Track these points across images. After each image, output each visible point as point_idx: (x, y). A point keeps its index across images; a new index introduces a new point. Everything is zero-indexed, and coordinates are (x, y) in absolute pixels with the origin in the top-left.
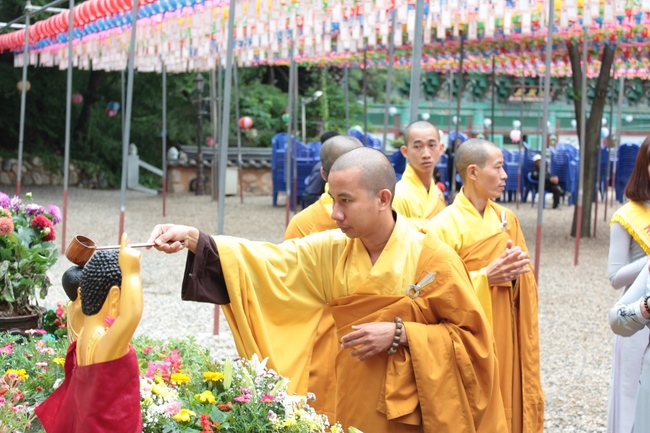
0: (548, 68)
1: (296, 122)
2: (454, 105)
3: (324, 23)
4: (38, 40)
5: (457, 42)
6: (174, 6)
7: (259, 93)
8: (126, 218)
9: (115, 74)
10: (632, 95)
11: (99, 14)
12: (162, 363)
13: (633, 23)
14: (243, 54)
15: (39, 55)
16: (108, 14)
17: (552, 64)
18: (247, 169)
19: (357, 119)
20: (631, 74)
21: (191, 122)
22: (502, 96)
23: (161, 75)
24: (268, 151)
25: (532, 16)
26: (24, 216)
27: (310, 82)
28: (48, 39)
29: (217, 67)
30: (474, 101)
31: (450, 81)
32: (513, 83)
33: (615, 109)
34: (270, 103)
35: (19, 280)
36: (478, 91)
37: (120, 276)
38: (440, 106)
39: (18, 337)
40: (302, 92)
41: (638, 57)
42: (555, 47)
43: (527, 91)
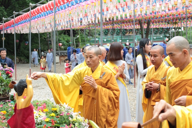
0: (134, 27)
1: (73, 44)
2: (112, 37)
3: (78, 18)
4: (6, 27)
5: (112, 21)
6: (40, 16)
7: (63, 37)
8: (31, 71)
9: (27, 34)
10: (155, 32)
11: (21, 19)
12: (41, 107)
13: (154, 14)
14: (58, 27)
15: (7, 31)
16: (24, 19)
17: (135, 26)
18: (61, 56)
19: (88, 42)
20: (155, 27)
21: (47, 45)
22: (124, 34)
23: (38, 34)
24: (66, 51)
25: (130, 14)
26: (4, 71)
27: (76, 33)
28: (9, 26)
29: (52, 31)
30: (117, 36)
31: (111, 31)
32: (126, 31)
33: (151, 36)
34: (66, 39)
35: (3, 88)
36: (118, 33)
37: (27, 85)
38: (108, 37)
39: (4, 103)
40: (74, 36)
41: (156, 23)
42: (135, 21)
43: (130, 33)
